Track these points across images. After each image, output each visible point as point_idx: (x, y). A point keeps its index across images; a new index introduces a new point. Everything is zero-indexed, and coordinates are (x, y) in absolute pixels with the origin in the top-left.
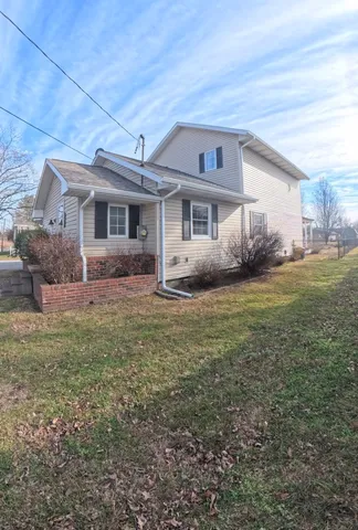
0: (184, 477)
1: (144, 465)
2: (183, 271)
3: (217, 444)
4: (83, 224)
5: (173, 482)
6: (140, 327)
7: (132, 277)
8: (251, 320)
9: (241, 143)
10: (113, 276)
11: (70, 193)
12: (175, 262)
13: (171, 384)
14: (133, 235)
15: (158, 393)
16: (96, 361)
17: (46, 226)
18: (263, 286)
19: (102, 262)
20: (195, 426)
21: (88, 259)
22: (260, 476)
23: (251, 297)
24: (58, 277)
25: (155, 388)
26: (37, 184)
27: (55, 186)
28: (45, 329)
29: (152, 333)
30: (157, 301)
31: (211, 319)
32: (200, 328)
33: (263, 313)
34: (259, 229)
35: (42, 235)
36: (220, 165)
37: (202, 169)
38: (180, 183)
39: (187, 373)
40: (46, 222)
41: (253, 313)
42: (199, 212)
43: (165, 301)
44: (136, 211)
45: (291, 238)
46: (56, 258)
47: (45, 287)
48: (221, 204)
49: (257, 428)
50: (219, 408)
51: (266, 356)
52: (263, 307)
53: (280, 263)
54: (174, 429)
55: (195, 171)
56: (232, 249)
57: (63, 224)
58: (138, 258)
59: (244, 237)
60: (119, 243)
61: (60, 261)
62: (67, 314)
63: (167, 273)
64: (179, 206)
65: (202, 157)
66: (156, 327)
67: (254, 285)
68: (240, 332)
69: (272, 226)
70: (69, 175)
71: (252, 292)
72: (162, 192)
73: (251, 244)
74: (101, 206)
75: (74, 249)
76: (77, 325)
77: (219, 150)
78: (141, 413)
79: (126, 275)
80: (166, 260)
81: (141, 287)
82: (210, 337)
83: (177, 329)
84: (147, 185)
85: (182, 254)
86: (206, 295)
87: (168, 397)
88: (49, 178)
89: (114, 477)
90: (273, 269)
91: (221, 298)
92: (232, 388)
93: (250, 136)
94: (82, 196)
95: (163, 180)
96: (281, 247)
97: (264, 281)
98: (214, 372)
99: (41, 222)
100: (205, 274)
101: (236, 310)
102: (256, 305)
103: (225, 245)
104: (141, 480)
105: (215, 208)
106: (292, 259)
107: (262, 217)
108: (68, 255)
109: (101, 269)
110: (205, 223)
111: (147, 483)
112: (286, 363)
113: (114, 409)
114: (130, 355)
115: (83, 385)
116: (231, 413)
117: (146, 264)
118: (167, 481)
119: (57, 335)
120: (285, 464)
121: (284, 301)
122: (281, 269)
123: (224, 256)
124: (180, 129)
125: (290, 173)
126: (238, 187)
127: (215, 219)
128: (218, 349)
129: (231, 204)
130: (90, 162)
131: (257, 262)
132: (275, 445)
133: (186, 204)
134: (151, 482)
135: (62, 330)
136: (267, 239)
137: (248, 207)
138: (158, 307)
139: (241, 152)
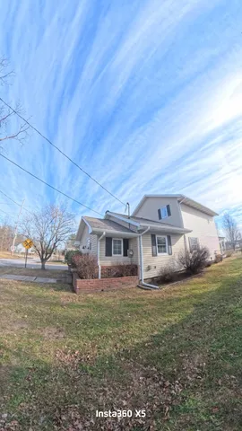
0: (150, 395)
1: (126, 385)
2: (154, 273)
3: (173, 377)
4: (100, 249)
5: (143, 397)
6: (129, 305)
7: (125, 277)
8: (194, 301)
9: (179, 201)
10: (115, 276)
11: (93, 233)
12: (149, 268)
13: (145, 339)
14: (125, 255)
15: (138, 344)
16: (103, 322)
17: (81, 249)
18: (200, 280)
19: (109, 269)
20: (159, 365)
21: (102, 267)
22: (199, 397)
23: (193, 287)
24: (86, 275)
25: (136, 341)
26: (78, 228)
27: (86, 230)
28: (77, 302)
29: (136, 310)
30: (139, 291)
31: (170, 301)
32: (164, 306)
33: (201, 296)
34: (195, 247)
35: (79, 253)
36: (169, 214)
37: (160, 218)
38: (149, 226)
39: (156, 333)
40: (81, 247)
41: (195, 296)
42: (161, 241)
43: (143, 291)
44: (127, 242)
45: (214, 249)
46: (85, 265)
47: (79, 280)
48: (172, 236)
49: (198, 367)
50: (175, 354)
51: (204, 322)
52: (201, 292)
53: (209, 265)
54: (146, 365)
55: (157, 219)
56: (181, 259)
57: (90, 248)
58: (128, 267)
59: (187, 252)
60: (118, 259)
61: (87, 267)
62: (89, 295)
63: (144, 275)
64: (150, 238)
65: (159, 211)
66: (138, 306)
67: (196, 280)
68: (188, 308)
69: (202, 244)
70: (92, 224)
71: (195, 284)
72: (140, 231)
73: (191, 256)
74: (108, 240)
75: (95, 261)
76: (94, 302)
77: (168, 207)
78: (127, 354)
79: (122, 276)
80: (144, 267)
81: (130, 283)
82: (169, 312)
83: (150, 307)
84: (132, 228)
85: (152, 264)
86: (167, 287)
87: (144, 347)
88: (83, 225)
89: (106, 389)
90: (205, 269)
91: (176, 288)
92: (184, 343)
93: (183, 197)
94: (99, 235)
95: (140, 225)
96: (208, 255)
97: (200, 276)
98: (172, 333)
99: (78, 247)
100: (166, 275)
101: (185, 295)
102: (197, 292)
103: (177, 257)
104: (123, 394)
105: (169, 238)
106: (216, 262)
107: (196, 240)
108: (92, 264)
109: (108, 273)
110: (165, 246)
111: (126, 396)
112: (217, 325)
113: (111, 350)
114: (123, 321)
115: (95, 335)
116: (183, 357)
117: (133, 270)
118: (139, 396)
119: (83, 306)
120: (216, 390)
121: (214, 287)
122: (209, 268)
123: (176, 264)
124: (147, 198)
125: (208, 214)
126: (180, 225)
127: (170, 244)
128: (174, 318)
129: (178, 234)
130: (102, 218)
131: (195, 265)
132: (210, 378)
133: (153, 236)
134: (129, 396)
135: (86, 304)
136: (199, 251)
137: (187, 235)
138: (140, 294)
139: (180, 207)
